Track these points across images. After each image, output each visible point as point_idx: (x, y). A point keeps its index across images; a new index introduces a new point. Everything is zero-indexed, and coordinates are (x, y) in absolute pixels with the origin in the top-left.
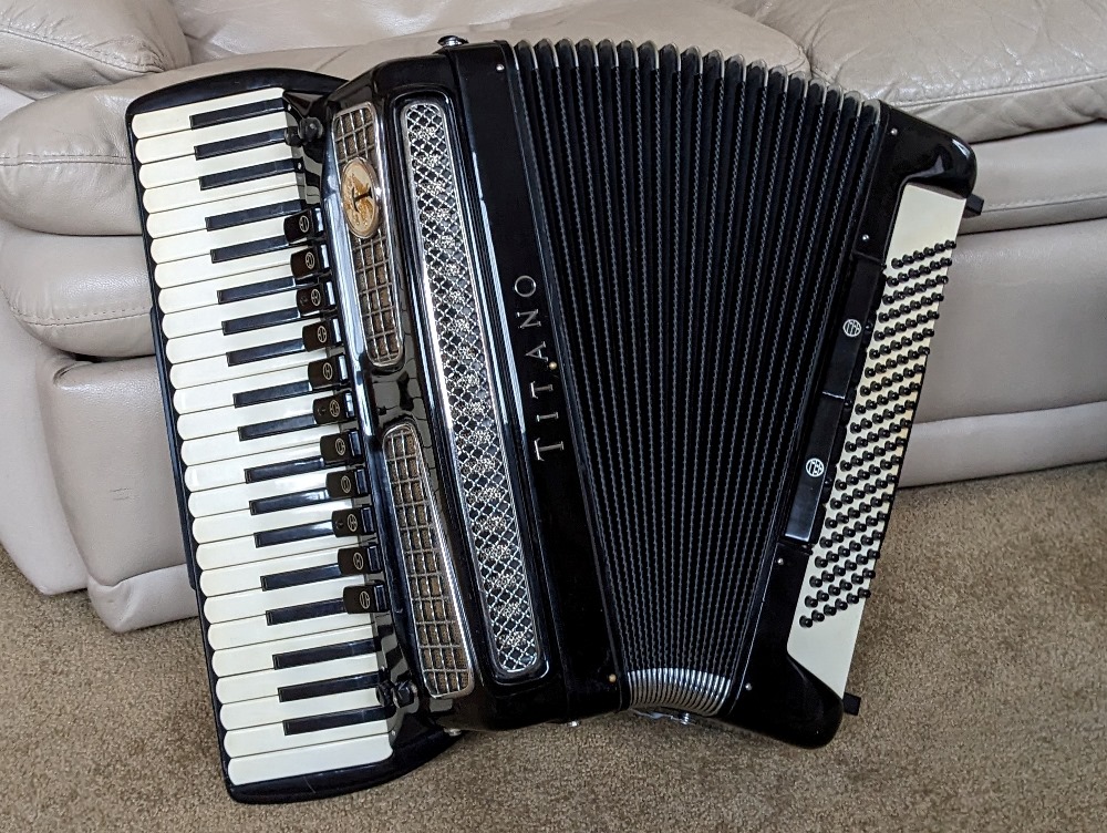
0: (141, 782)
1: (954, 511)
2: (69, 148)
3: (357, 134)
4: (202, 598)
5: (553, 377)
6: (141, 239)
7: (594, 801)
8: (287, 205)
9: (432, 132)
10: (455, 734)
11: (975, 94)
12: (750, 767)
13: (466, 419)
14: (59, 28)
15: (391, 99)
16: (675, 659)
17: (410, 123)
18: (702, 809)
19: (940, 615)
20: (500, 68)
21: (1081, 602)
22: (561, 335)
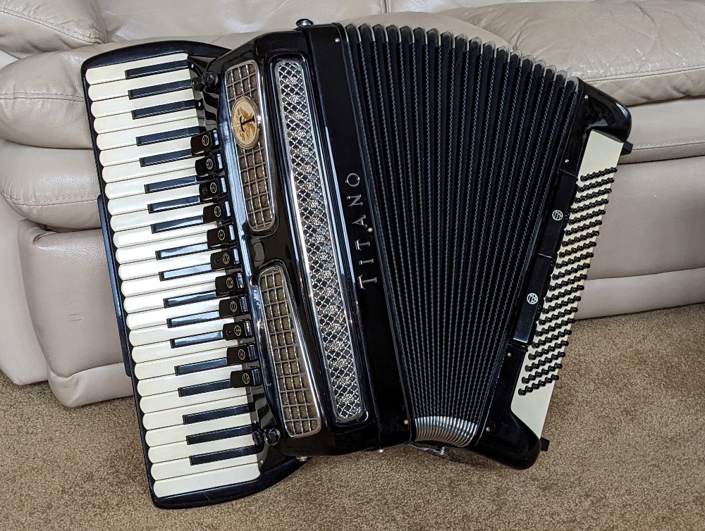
0: (94, 497)
1: (586, 337)
2: (48, 89)
3: (243, 81)
4: (136, 381)
5: (370, 237)
6: (92, 152)
7: (385, 504)
8: (191, 130)
9: (294, 81)
10: (304, 460)
11: (618, 77)
12: (480, 482)
13: (317, 262)
14: (38, 10)
15: (268, 58)
16: (444, 410)
17: (281, 74)
18: (453, 507)
19: (585, 395)
20: (337, 40)
21: (668, 388)
22: (375, 211)
